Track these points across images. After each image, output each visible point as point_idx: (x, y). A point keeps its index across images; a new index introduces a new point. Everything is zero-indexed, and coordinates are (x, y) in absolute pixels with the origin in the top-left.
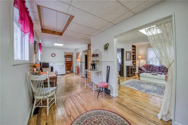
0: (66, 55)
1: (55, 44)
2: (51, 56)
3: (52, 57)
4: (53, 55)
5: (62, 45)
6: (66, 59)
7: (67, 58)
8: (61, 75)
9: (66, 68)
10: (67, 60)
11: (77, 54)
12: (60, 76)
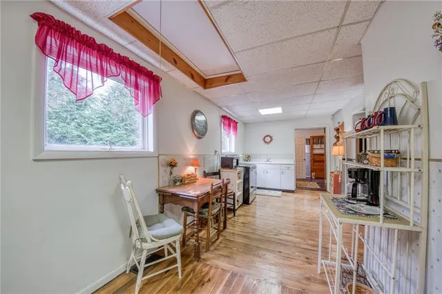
0: (313, 138)
1: (264, 112)
2: (263, 142)
3: (266, 144)
4: (268, 139)
5: (278, 110)
6: (312, 149)
7: (315, 146)
8: (283, 191)
9: (313, 174)
10: (316, 152)
11: (337, 130)
12: (279, 193)
